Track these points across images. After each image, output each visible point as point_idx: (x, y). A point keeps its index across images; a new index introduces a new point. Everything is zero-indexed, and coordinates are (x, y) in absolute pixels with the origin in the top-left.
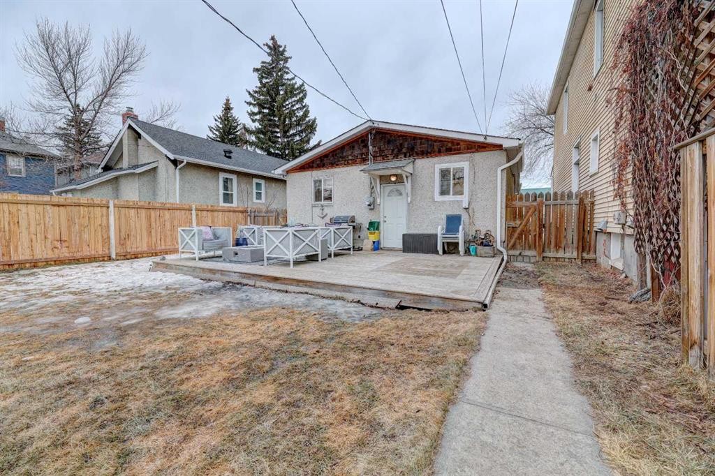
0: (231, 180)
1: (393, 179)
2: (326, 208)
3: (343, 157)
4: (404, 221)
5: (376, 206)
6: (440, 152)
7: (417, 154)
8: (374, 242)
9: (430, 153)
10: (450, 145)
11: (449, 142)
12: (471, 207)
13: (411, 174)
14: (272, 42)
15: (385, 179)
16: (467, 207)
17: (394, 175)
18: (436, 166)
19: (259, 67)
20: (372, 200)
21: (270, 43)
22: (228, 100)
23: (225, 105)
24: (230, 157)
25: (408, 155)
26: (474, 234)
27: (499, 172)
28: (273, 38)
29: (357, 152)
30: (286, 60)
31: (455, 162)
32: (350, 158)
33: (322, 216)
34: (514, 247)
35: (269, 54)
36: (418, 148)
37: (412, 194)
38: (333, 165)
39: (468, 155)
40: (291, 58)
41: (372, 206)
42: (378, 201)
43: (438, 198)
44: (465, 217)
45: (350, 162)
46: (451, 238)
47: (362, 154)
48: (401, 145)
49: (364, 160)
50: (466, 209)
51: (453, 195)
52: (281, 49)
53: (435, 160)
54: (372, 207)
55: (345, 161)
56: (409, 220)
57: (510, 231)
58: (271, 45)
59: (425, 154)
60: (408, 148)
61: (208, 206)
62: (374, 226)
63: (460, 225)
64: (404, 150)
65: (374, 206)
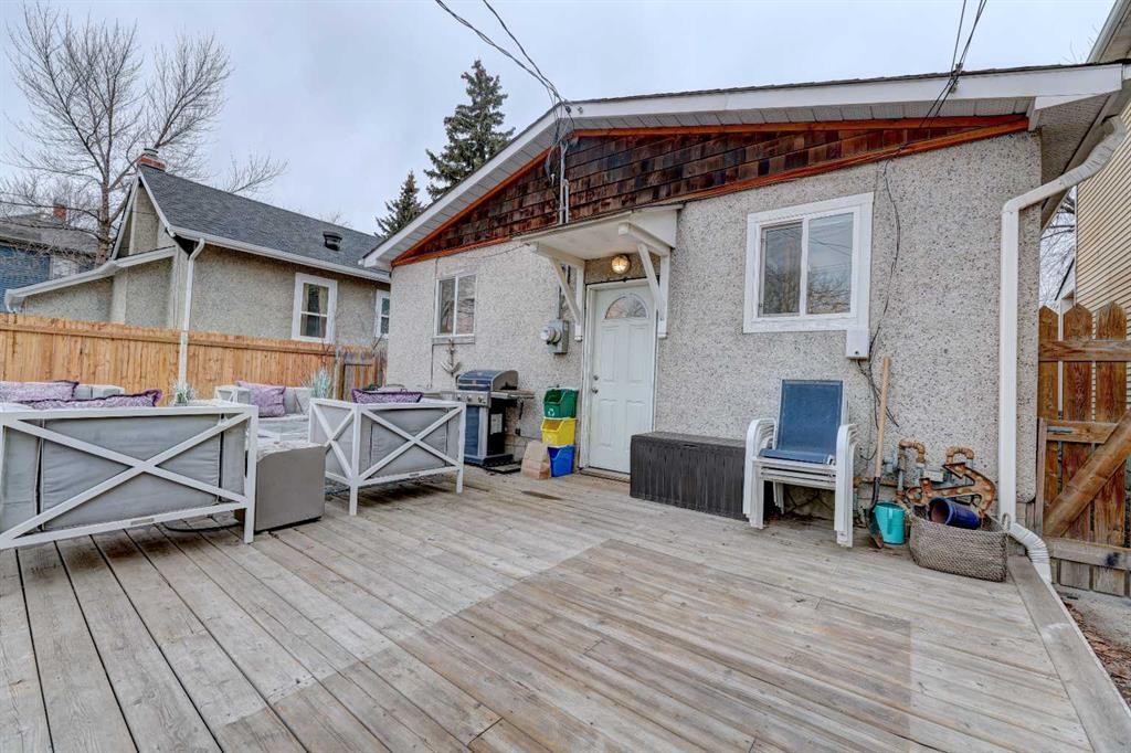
0: (326, 289)
1: (620, 266)
2: (458, 348)
3: (500, 219)
4: (646, 392)
5: (573, 347)
6: (764, 169)
7: (691, 187)
8: (552, 452)
9: (733, 178)
10: (800, 142)
11: (796, 134)
12: (880, 354)
13: (672, 249)
14: (475, 71)
15: (596, 270)
16: (864, 354)
17: (620, 255)
18: (751, 218)
19: (452, 115)
20: (559, 326)
21: (473, 73)
22: (411, 177)
23: (406, 184)
24: (335, 248)
25: (663, 193)
26: (893, 460)
27: (1010, 220)
28: (477, 65)
29: (532, 200)
30: (498, 102)
31: (822, 197)
32: (517, 217)
33: (451, 368)
34: (1075, 526)
35: (470, 92)
36: (694, 169)
37: (671, 311)
38: (480, 240)
39: (870, 169)
40: (506, 97)
41: (561, 344)
42: (578, 331)
43: (757, 323)
44: (854, 392)
45: (516, 227)
46: (800, 471)
47: (542, 205)
48: (644, 164)
49: (548, 221)
50: (860, 361)
51: (810, 312)
52: (492, 84)
53: (750, 198)
54: (560, 349)
55: (505, 226)
56: (660, 393)
57: (1062, 459)
58: (473, 76)
59: (715, 183)
60: (664, 173)
61: (226, 337)
62: (563, 402)
63: (835, 421)
64: (653, 180)
65: (566, 346)
